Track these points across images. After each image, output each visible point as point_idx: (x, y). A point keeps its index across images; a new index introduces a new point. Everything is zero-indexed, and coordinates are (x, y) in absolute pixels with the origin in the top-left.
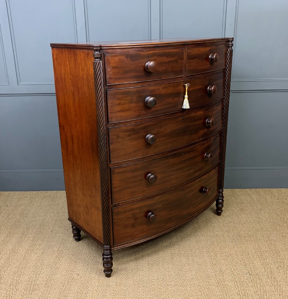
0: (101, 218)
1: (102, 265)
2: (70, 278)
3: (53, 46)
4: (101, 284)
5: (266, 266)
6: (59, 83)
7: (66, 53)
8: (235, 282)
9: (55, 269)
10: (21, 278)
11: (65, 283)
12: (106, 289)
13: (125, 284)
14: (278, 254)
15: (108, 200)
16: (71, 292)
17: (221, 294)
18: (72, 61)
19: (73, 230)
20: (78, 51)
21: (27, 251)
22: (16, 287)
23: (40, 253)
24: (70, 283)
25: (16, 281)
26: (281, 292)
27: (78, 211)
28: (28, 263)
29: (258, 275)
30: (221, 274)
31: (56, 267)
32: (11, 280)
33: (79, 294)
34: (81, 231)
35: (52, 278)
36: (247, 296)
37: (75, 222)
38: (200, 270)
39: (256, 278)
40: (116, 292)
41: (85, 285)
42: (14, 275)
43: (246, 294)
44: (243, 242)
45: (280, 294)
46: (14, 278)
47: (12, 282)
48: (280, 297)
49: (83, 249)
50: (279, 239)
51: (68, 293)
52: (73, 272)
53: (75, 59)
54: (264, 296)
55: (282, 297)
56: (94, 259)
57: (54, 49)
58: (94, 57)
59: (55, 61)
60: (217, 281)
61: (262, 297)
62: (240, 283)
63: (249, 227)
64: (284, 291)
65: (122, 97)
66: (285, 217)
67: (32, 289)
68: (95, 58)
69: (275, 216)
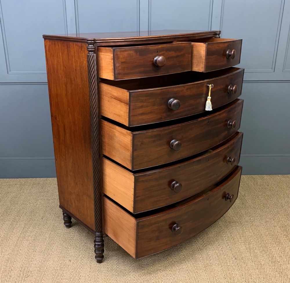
0: (93, 206)
1: (93, 251)
2: (62, 265)
3: (46, 37)
4: (93, 269)
5: (251, 251)
6: (51, 74)
7: (58, 46)
8: (221, 266)
9: (47, 255)
10: (14, 264)
11: (58, 269)
12: (98, 275)
13: (116, 269)
14: (262, 239)
15: (100, 189)
16: (64, 278)
17: (209, 277)
18: (65, 53)
19: (64, 217)
20: (71, 43)
21: (18, 238)
22: (10, 274)
23: (32, 240)
24: (62, 269)
25: (9, 267)
26: (265, 275)
27: (69, 199)
28: (20, 250)
29: (243, 259)
30: (208, 258)
31: (48, 254)
32: (4, 267)
33: (72, 280)
34: (72, 218)
35: (44, 265)
36: (233, 280)
37: (67, 209)
38: (188, 255)
39: (241, 262)
40: (107, 278)
41: (77, 271)
42: (7, 262)
43: (232, 278)
44: (228, 227)
45: (264, 277)
46: (7, 265)
47: (5, 269)
48: (264, 280)
49: (74, 235)
50: (262, 224)
51: (61, 279)
52: (65, 258)
53: (68, 52)
54: (249, 280)
55: (266, 279)
56: (85, 245)
57: (47, 40)
58: (88, 50)
59: (48, 53)
60: (204, 265)
61: (247, 280)
62: (227, 267)
64: (268, 274)
65: (145, 99)
66: (268, 203)
67: (25, 276)
68: (89, 52)
69: (258, 202)
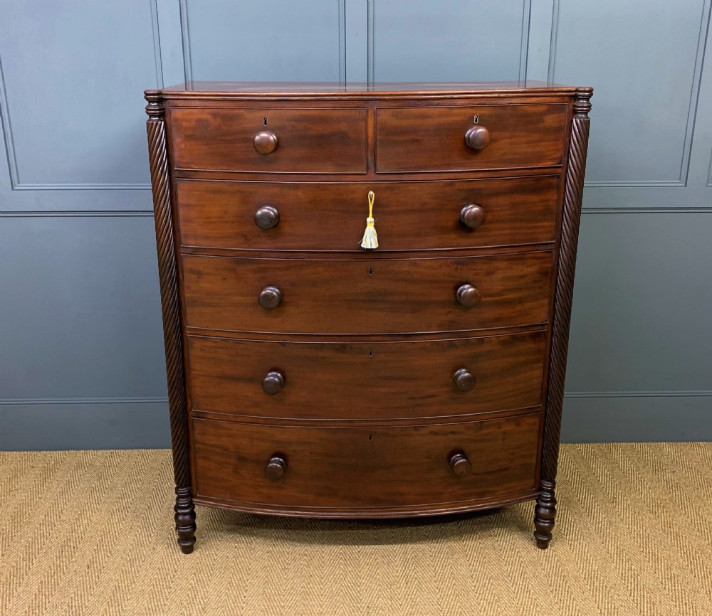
44: (572, 594)
63: (586, 551)
66: (674, 522)
69: (650, 518)
